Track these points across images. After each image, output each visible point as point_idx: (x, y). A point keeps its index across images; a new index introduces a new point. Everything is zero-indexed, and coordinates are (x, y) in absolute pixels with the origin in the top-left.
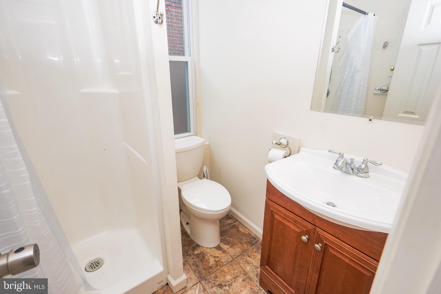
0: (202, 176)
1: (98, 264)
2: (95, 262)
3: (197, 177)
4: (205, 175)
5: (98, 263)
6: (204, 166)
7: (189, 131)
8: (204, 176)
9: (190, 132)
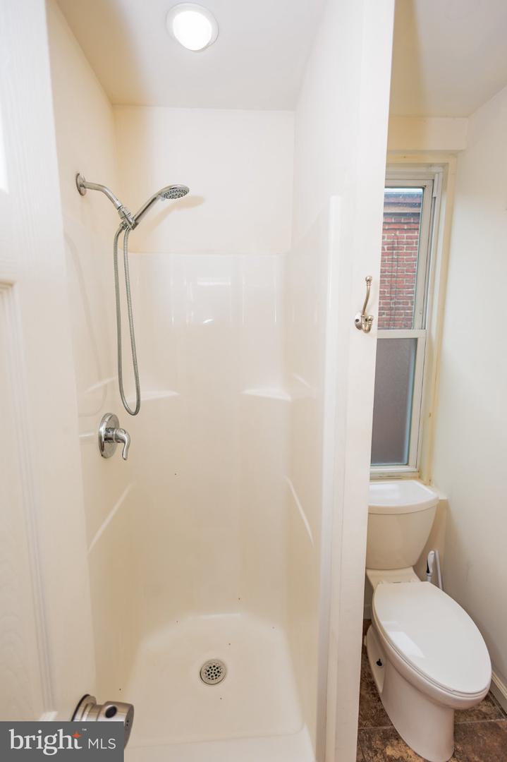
0: (422, 570)
1: (218, 674)
2: (214, 666)
3: (411, 570)
4: (431, 570)
5: (218, 672)
6: (430, 550)
7: (405, 463)
8: (428, 572)
9: (407, 464)
